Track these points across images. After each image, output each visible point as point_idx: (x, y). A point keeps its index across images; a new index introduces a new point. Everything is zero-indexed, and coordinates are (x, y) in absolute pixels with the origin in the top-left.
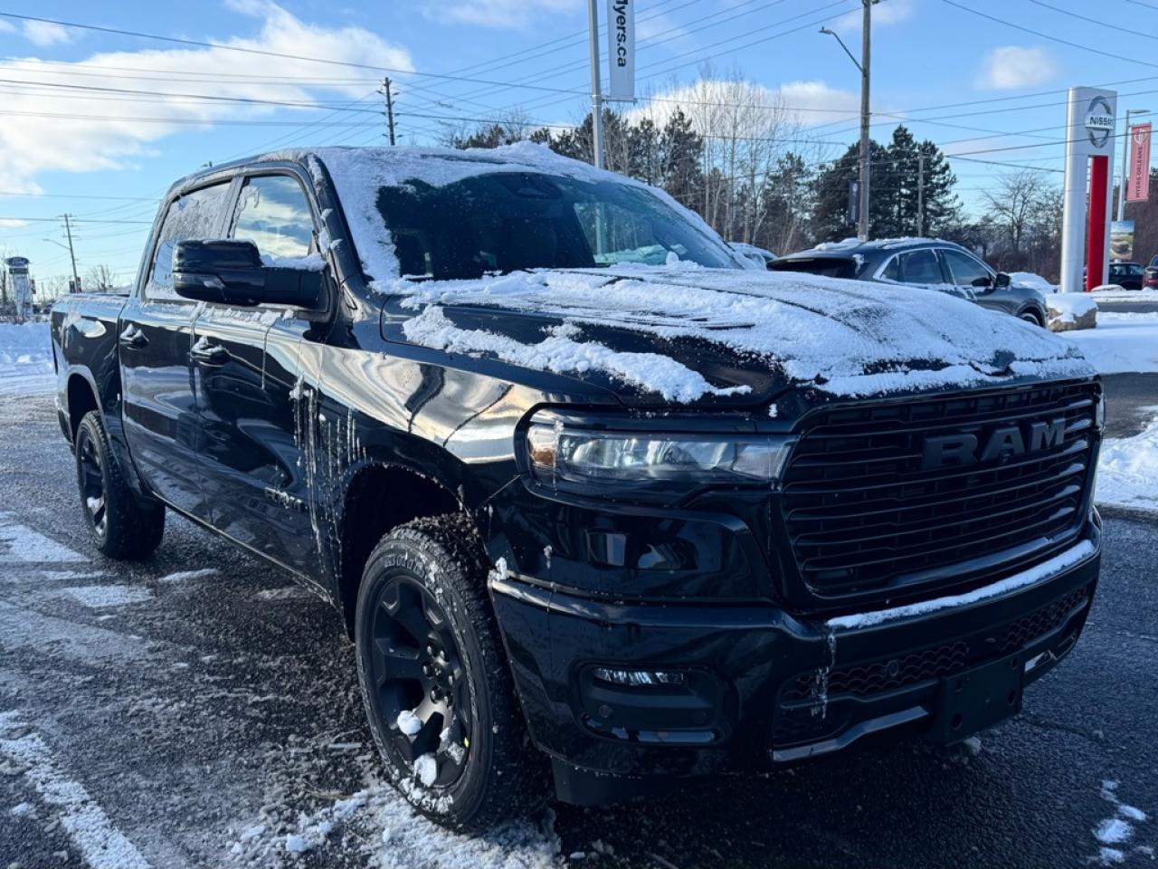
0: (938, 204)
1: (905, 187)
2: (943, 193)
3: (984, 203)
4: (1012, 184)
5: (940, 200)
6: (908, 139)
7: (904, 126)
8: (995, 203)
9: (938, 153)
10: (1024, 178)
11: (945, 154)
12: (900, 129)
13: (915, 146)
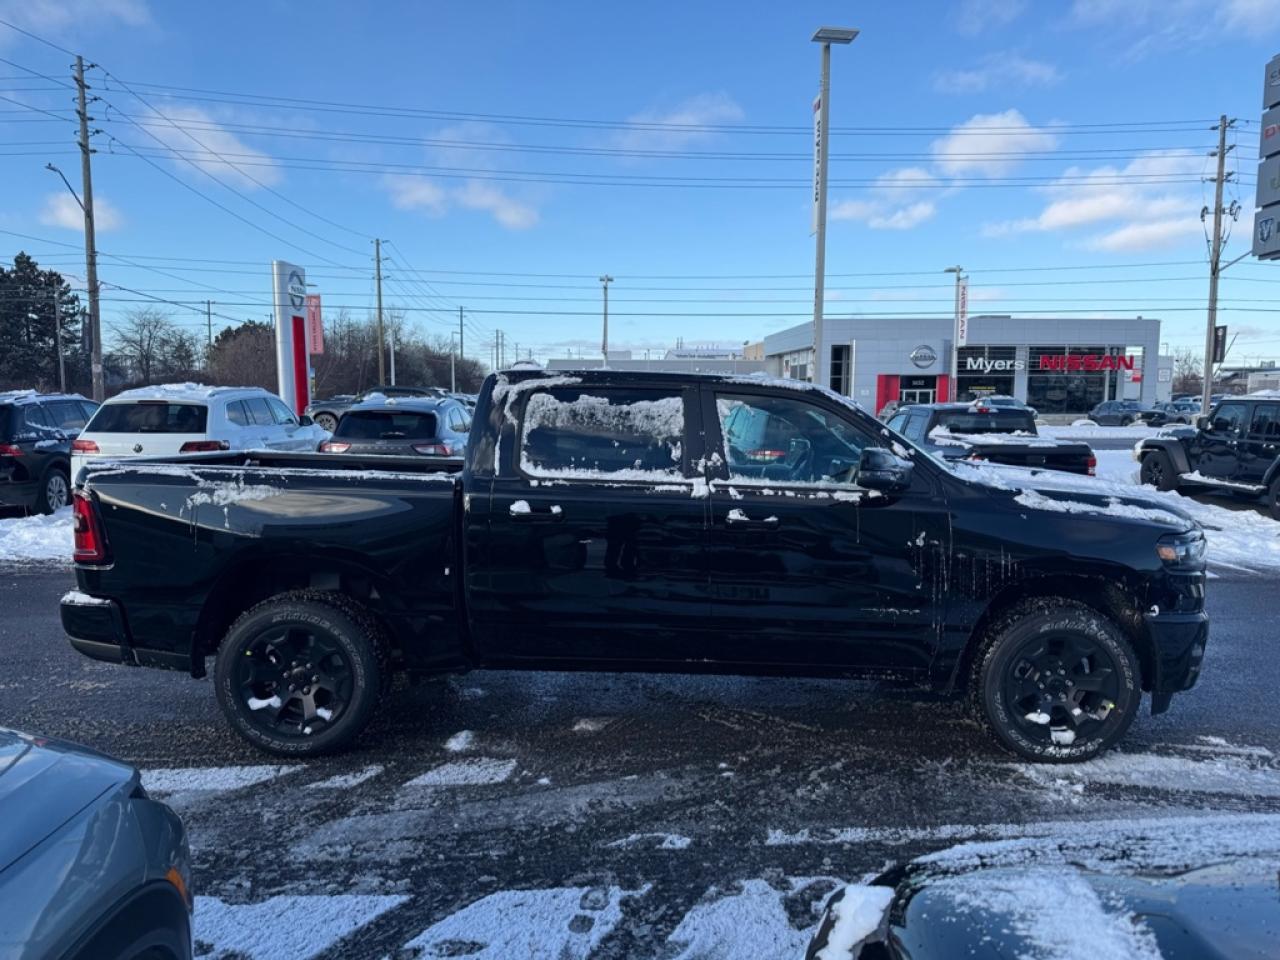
0: (69, 332)
1: (33, 312)
2: (72, 321)
3: (112, 334)
4: (137, 321)
5: (71, 329)
6: (33, 266)
7: (27, 254)
8: (123, 336)
9: (64, 285)
10: (148, 316)
11: (72, 287)
12: (22, 254)
13: (40, 274)
